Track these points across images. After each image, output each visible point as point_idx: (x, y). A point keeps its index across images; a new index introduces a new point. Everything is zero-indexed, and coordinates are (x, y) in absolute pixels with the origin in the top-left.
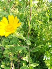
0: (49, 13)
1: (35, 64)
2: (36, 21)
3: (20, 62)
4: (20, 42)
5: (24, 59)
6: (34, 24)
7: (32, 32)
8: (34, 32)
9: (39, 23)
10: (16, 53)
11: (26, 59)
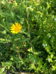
0: (50, 2)
1: (38, 52)
2: (37, 13)
3: (26, 54)
4: (23, 36)
5: (29, 50)
6: (35, 16)
7: (35, 25)
8: (37, 25)
9: (40, 14)
10: (21, 47)
11: (31, 50)
